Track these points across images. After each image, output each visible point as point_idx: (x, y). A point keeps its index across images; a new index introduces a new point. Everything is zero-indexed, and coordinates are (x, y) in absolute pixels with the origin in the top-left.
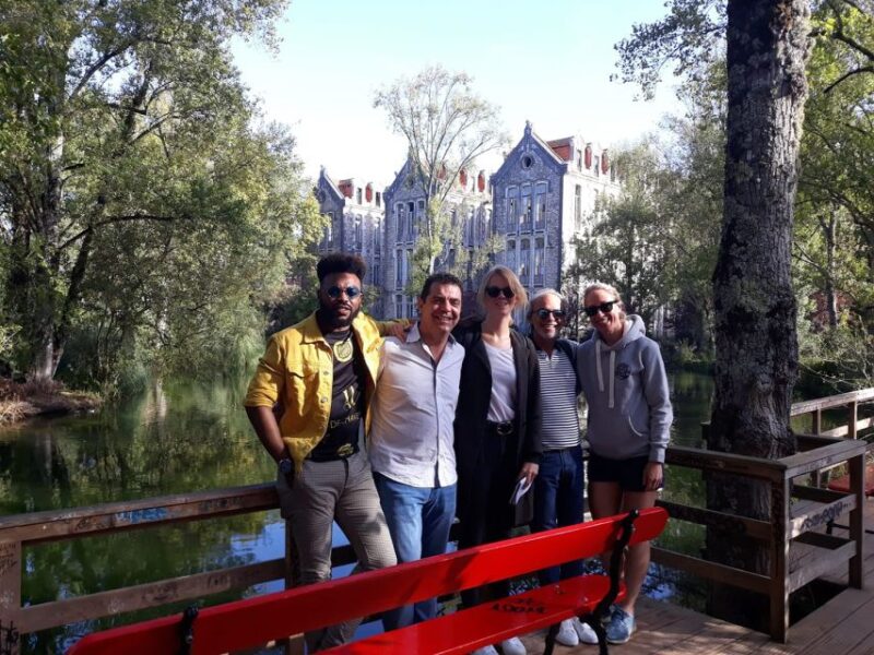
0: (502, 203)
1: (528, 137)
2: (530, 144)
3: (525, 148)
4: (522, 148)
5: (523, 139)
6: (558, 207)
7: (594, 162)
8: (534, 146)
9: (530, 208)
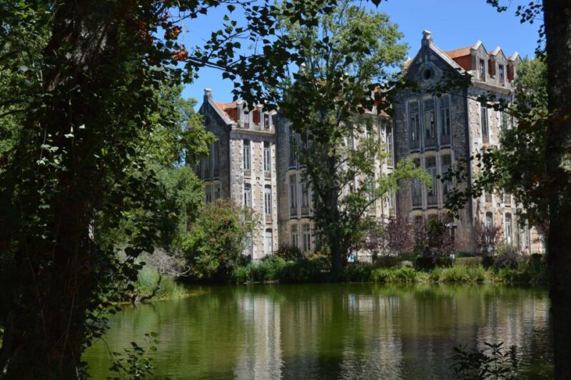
0: (402, 119)
1: (425, 49)
2: (429, 56)
3: (424, 61)
4: (421, 60)
5: (421, 51)
6: (463, 121)
7: (498, 71)
8: (433, 57)
9: (432, 123)
